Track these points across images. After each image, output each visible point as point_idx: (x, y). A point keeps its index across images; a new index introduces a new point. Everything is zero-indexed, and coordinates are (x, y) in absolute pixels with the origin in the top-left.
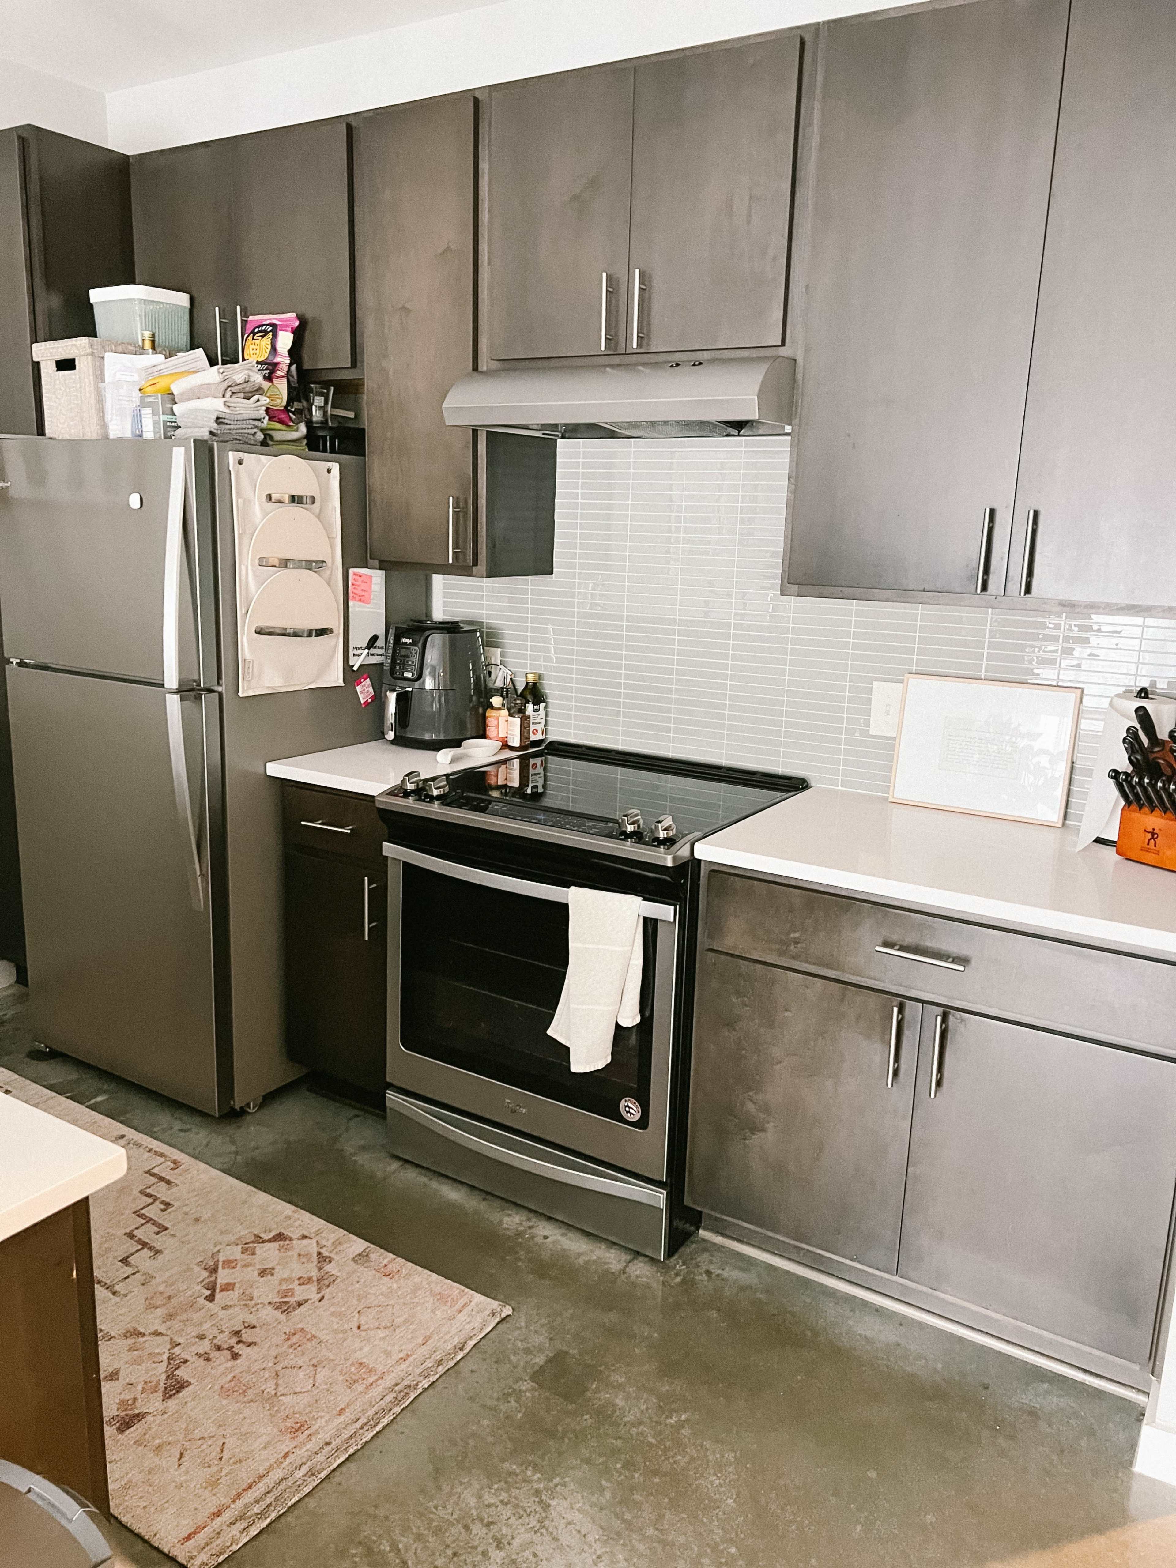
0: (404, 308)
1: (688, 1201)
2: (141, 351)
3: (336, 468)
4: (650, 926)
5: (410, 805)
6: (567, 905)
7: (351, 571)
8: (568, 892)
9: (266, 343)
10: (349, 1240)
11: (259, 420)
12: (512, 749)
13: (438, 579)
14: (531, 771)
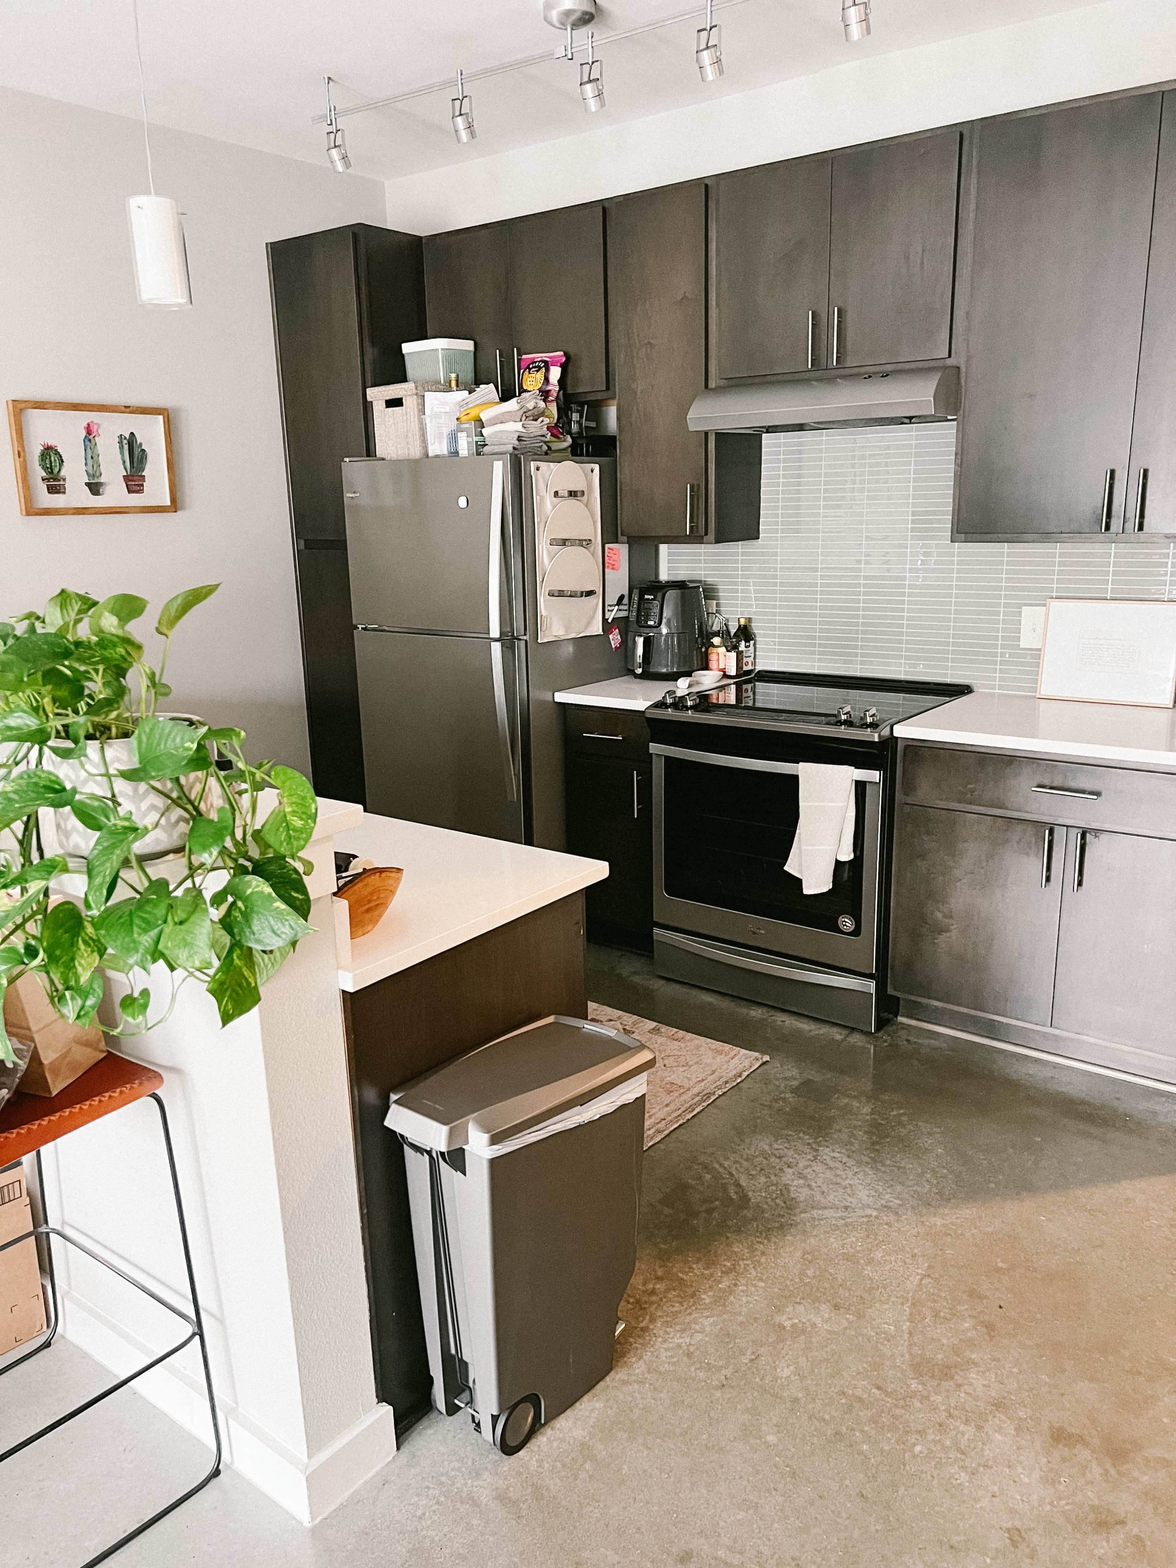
0: (649, 343)
1: (890, 991)
2: (449, 389)
3: (597, 468)
4: (860, 787)
5: (670, 713)
6: (797, 776)
7: (607, 546)
8: (798, 767)
9: (540, 375)
10: (642, 1022)
11: (543, 436)
12: (730, 677)
13: (663, 548)
14: (744, 695)
